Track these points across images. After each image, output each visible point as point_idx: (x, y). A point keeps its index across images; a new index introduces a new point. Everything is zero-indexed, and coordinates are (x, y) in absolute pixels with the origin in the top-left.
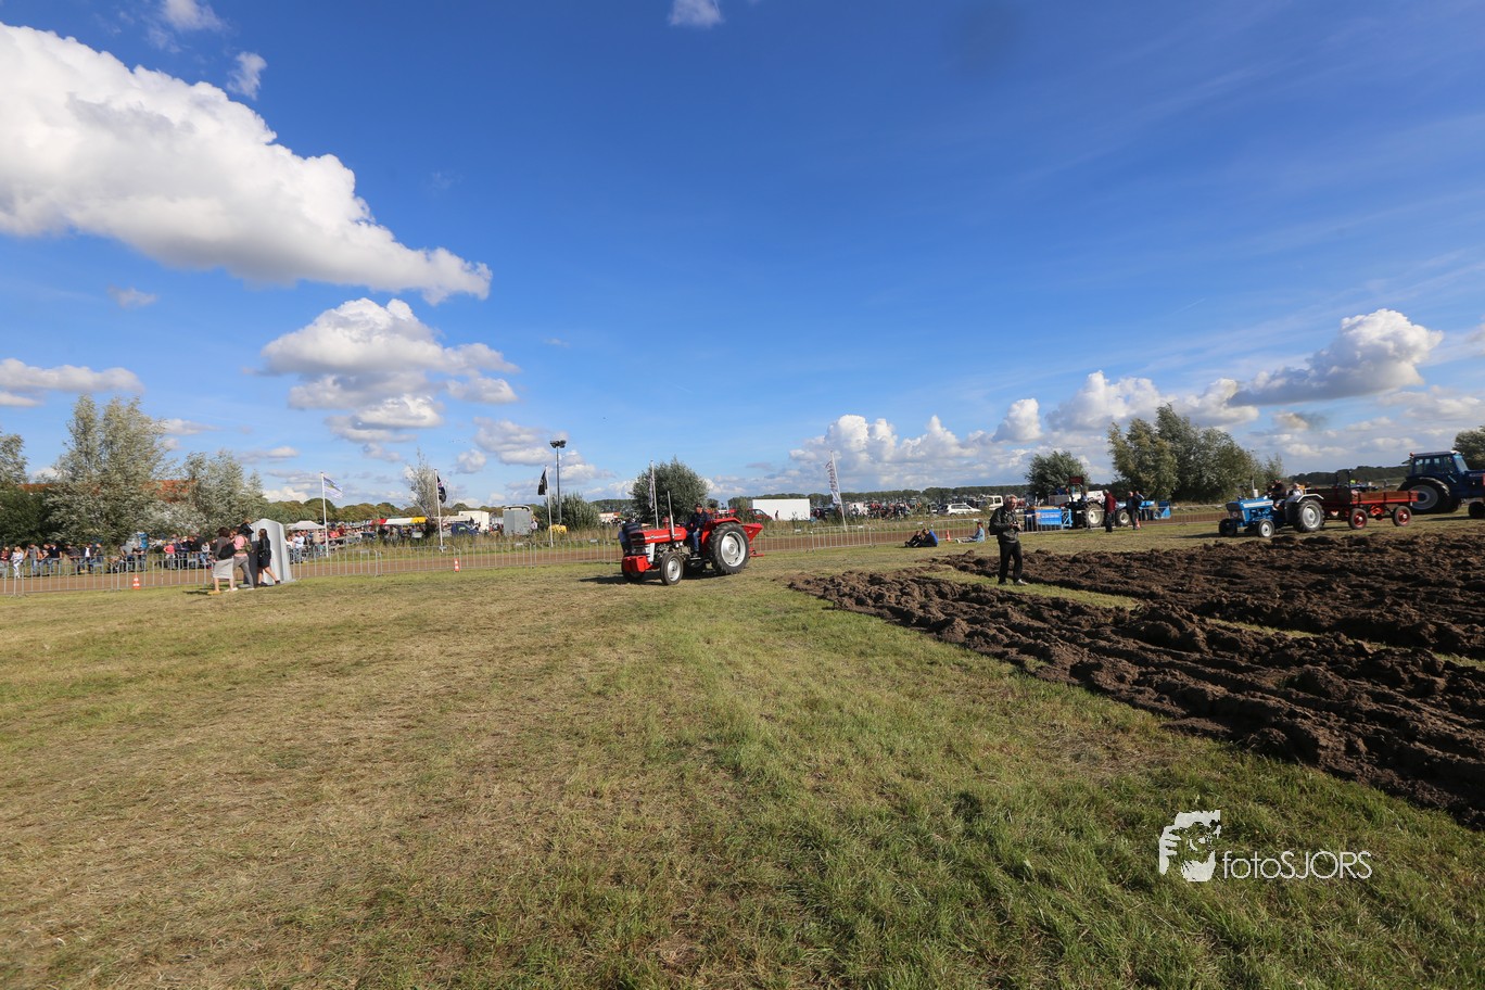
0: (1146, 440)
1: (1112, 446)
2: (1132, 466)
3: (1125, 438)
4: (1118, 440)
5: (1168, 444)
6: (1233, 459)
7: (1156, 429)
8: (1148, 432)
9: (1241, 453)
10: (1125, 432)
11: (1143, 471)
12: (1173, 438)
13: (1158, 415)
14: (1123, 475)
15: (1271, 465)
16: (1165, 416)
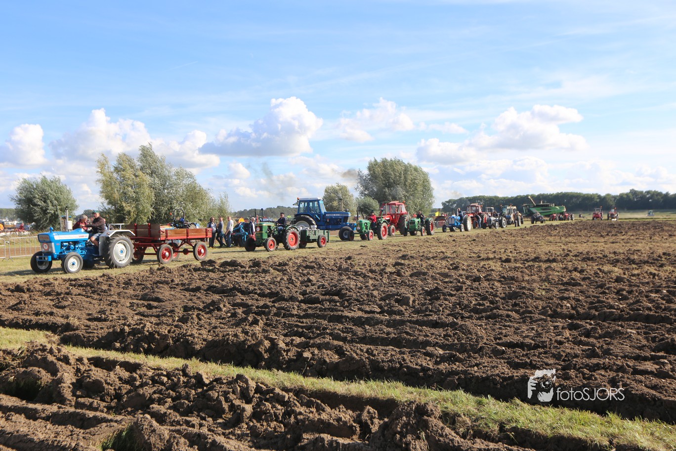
0: (129, 174)
1: (100, 177)
2: (116, 196)
3: (112, 169)
4: (106, 171)
5: (148, 179)
6: (195, 195)
7: (138, 164)
8: (132, 167)
9: (201, 190)
10: (113, 163)
11: (125, 201)
12: (151, 174)
13: (140, 152)
14: (109, 203)
15: (222, 201)
16: (146, 153)
